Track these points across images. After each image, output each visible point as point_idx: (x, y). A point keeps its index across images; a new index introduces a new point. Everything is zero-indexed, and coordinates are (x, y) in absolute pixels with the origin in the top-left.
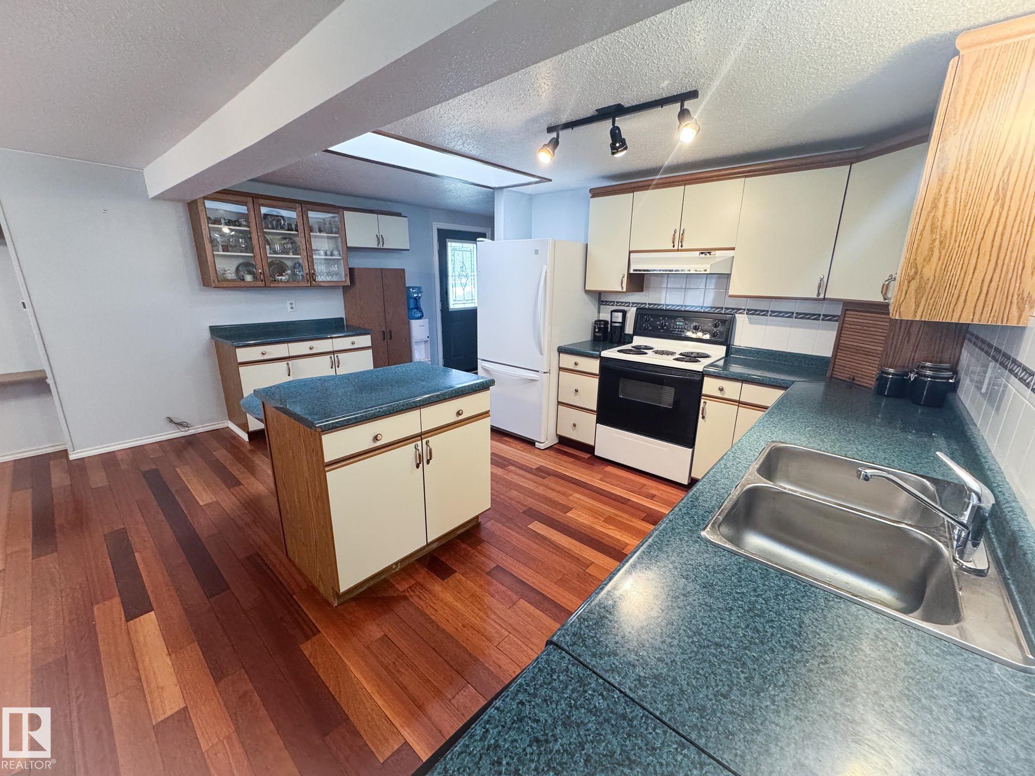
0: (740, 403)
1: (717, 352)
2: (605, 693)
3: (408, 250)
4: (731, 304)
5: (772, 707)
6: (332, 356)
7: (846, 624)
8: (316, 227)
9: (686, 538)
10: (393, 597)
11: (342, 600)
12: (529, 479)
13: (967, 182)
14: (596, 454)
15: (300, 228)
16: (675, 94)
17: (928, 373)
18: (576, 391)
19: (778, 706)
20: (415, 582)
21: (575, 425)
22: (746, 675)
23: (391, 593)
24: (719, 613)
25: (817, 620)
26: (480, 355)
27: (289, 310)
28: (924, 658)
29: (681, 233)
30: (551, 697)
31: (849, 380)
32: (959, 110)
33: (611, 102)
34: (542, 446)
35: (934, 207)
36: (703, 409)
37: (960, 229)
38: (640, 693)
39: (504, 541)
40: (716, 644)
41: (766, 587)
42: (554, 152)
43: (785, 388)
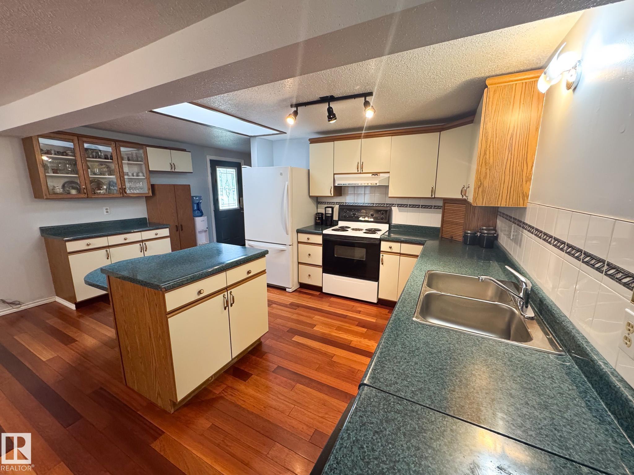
0: (400, 254)
1: (385, 228)
2: (399, 402)
3: (192, 173)
4: (389, 201)
5: (475, 391)
6: (141, 244)
7: (490, 349)
8: (126, 157)
9: (407, 322)
10: (213, 399)
11: (176, 408)
12: (287, 311)
13: (497, 143)
14: (324, 291)
15: (115, 157)
16: (362, 93)
17: (485, 232)
18: (309, 255)
19: (477, 390)
20: (226, 386)
21: (309, 276)
22: (459, 380)
23: (211, 396)
24: (436, 355)
25: (478, 350)
26: (247, 237)
27: (105, 213)
28: (524, 357)
29: (361, 164)
30: (374, 410)
31: (449, 238)
32: (490, 111)
33: (328, 94)
34: (290, 290)
35: (485, 154)
36: (382, 259)
37: (496, 164)
38: (416, 398)
39: (279, 350)
40: (440, 369)
41: (452, 339)
42: (296, 118)
43: (423, 244)
